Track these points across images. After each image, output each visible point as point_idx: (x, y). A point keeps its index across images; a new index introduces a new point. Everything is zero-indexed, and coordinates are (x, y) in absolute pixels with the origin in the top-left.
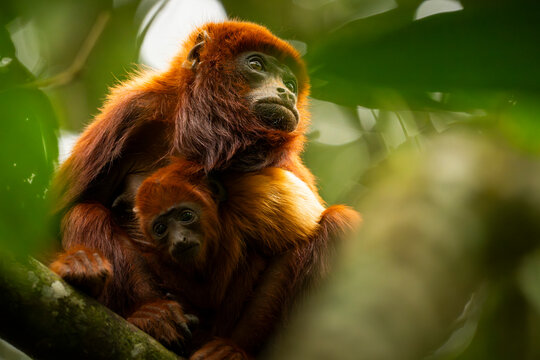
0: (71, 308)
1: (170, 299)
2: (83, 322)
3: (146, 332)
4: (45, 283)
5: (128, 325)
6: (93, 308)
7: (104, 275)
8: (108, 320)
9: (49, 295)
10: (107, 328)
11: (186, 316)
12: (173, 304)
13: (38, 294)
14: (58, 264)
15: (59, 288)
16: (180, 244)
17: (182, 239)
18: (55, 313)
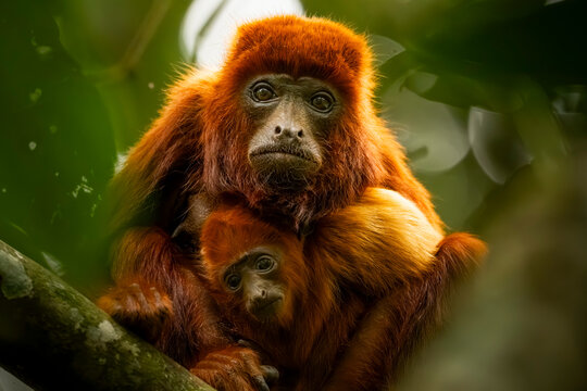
0: (122, 354)
1: (243, 346)
2: (136, 372)
3: (214, 387)
4: (90, 323)
5: (192, 378)
6: (149, 355)
7: (163, 314)
8: (167, 371)
9: (95, 338)
10: (166, 380)
11: (263, 367)
12: (247, 353)
13: (82, 337)
14: (106, 300)
15: (108, 329)
16: (258, 300)
17: (260, 294)
18: (103, 361)
